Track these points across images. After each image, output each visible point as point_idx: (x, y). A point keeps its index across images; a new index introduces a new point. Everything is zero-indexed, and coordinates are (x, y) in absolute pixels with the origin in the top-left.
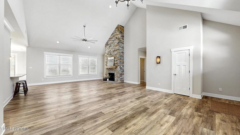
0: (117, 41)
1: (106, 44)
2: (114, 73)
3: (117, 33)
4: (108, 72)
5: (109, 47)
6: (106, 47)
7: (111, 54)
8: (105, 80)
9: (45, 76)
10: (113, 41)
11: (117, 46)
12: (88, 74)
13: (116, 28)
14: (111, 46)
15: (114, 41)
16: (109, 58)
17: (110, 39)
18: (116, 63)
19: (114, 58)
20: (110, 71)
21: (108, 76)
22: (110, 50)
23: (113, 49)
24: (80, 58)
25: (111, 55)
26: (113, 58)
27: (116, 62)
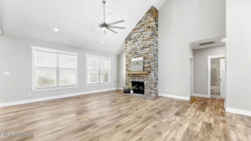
0: (150, 32)
1: (126, 39)
2: (144, 83)
3: (151, 20)
4: (130, 81)
5: (133, 42)
6: (126, 43)
7: (136, 53)
8: (127, 92)
9: (33, 89)
10: (141, 32)
11: (149, 39)
12: (99, 83)
13: (148, 12)
14: (137, 41)
15: (144, 33)
16: (133, 60)
17: (134, 30)
18: (148, 67)
19: (144, 59)
20: (135, 79)
21: (130, 85)
22: (134, 47)
23: (141, 46)
24: (88, 58)
25: (137, 55)
26: (141, 59)
27: (147, 65)
